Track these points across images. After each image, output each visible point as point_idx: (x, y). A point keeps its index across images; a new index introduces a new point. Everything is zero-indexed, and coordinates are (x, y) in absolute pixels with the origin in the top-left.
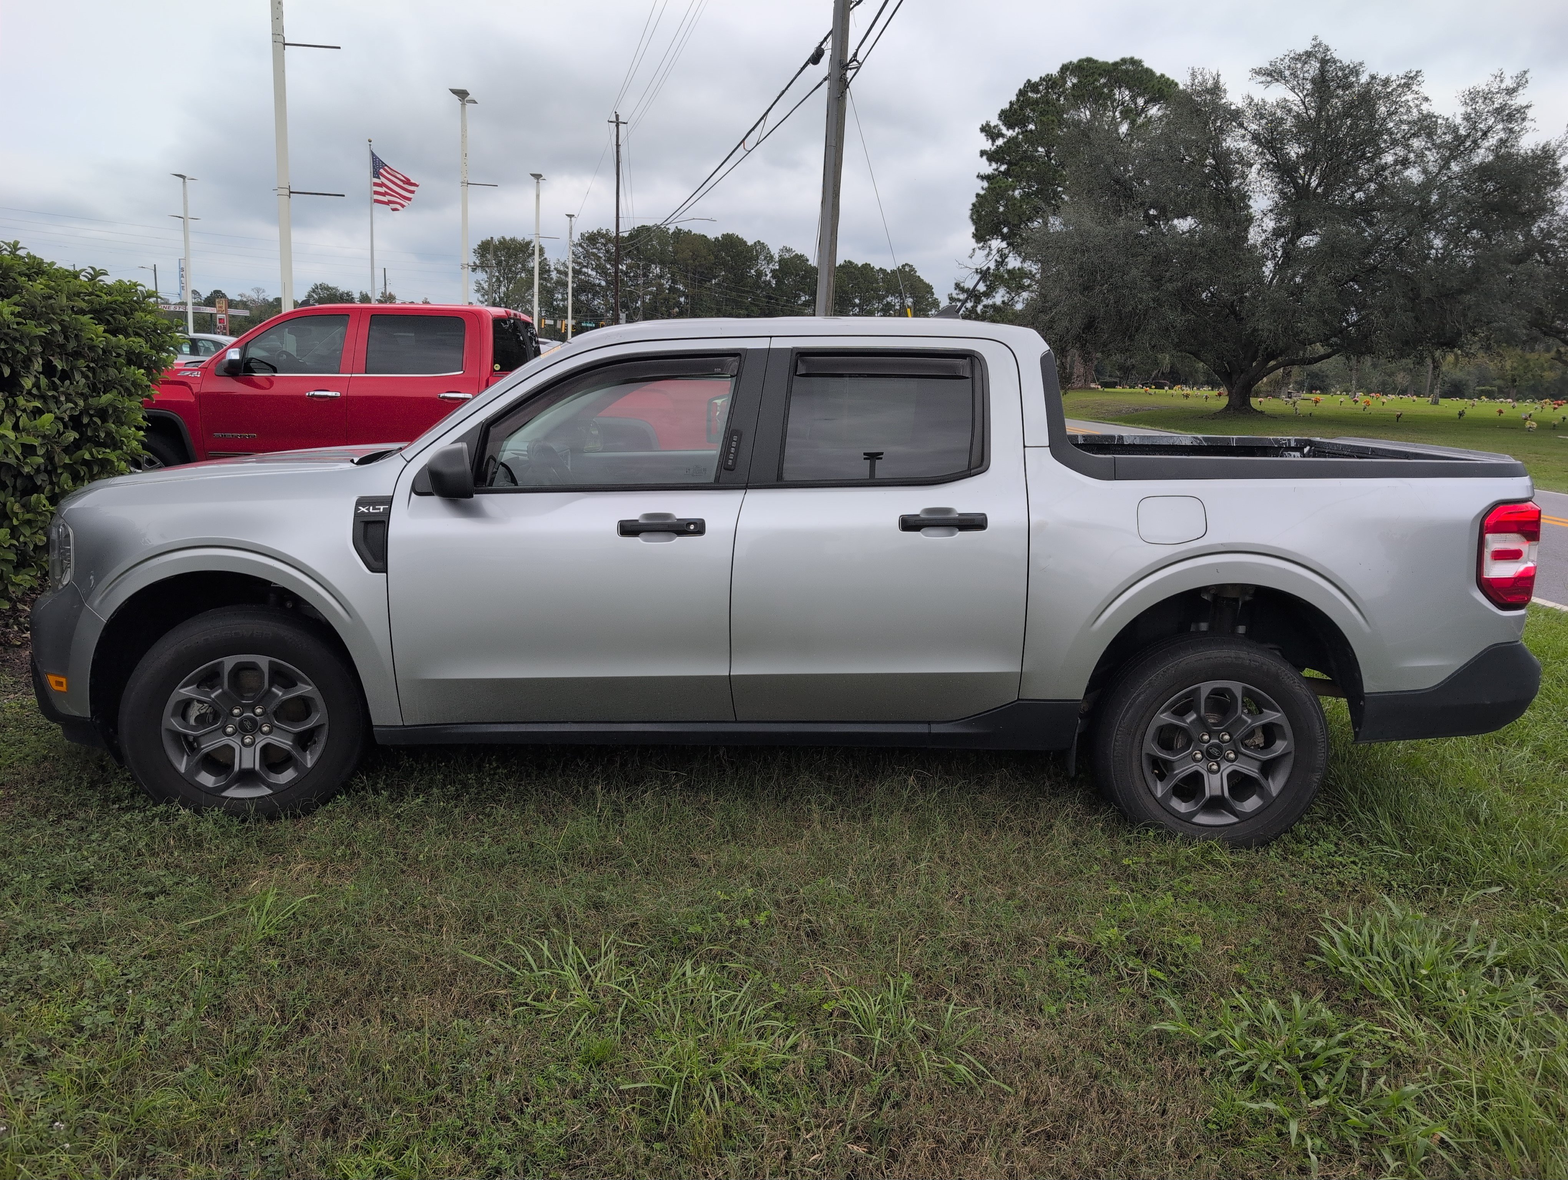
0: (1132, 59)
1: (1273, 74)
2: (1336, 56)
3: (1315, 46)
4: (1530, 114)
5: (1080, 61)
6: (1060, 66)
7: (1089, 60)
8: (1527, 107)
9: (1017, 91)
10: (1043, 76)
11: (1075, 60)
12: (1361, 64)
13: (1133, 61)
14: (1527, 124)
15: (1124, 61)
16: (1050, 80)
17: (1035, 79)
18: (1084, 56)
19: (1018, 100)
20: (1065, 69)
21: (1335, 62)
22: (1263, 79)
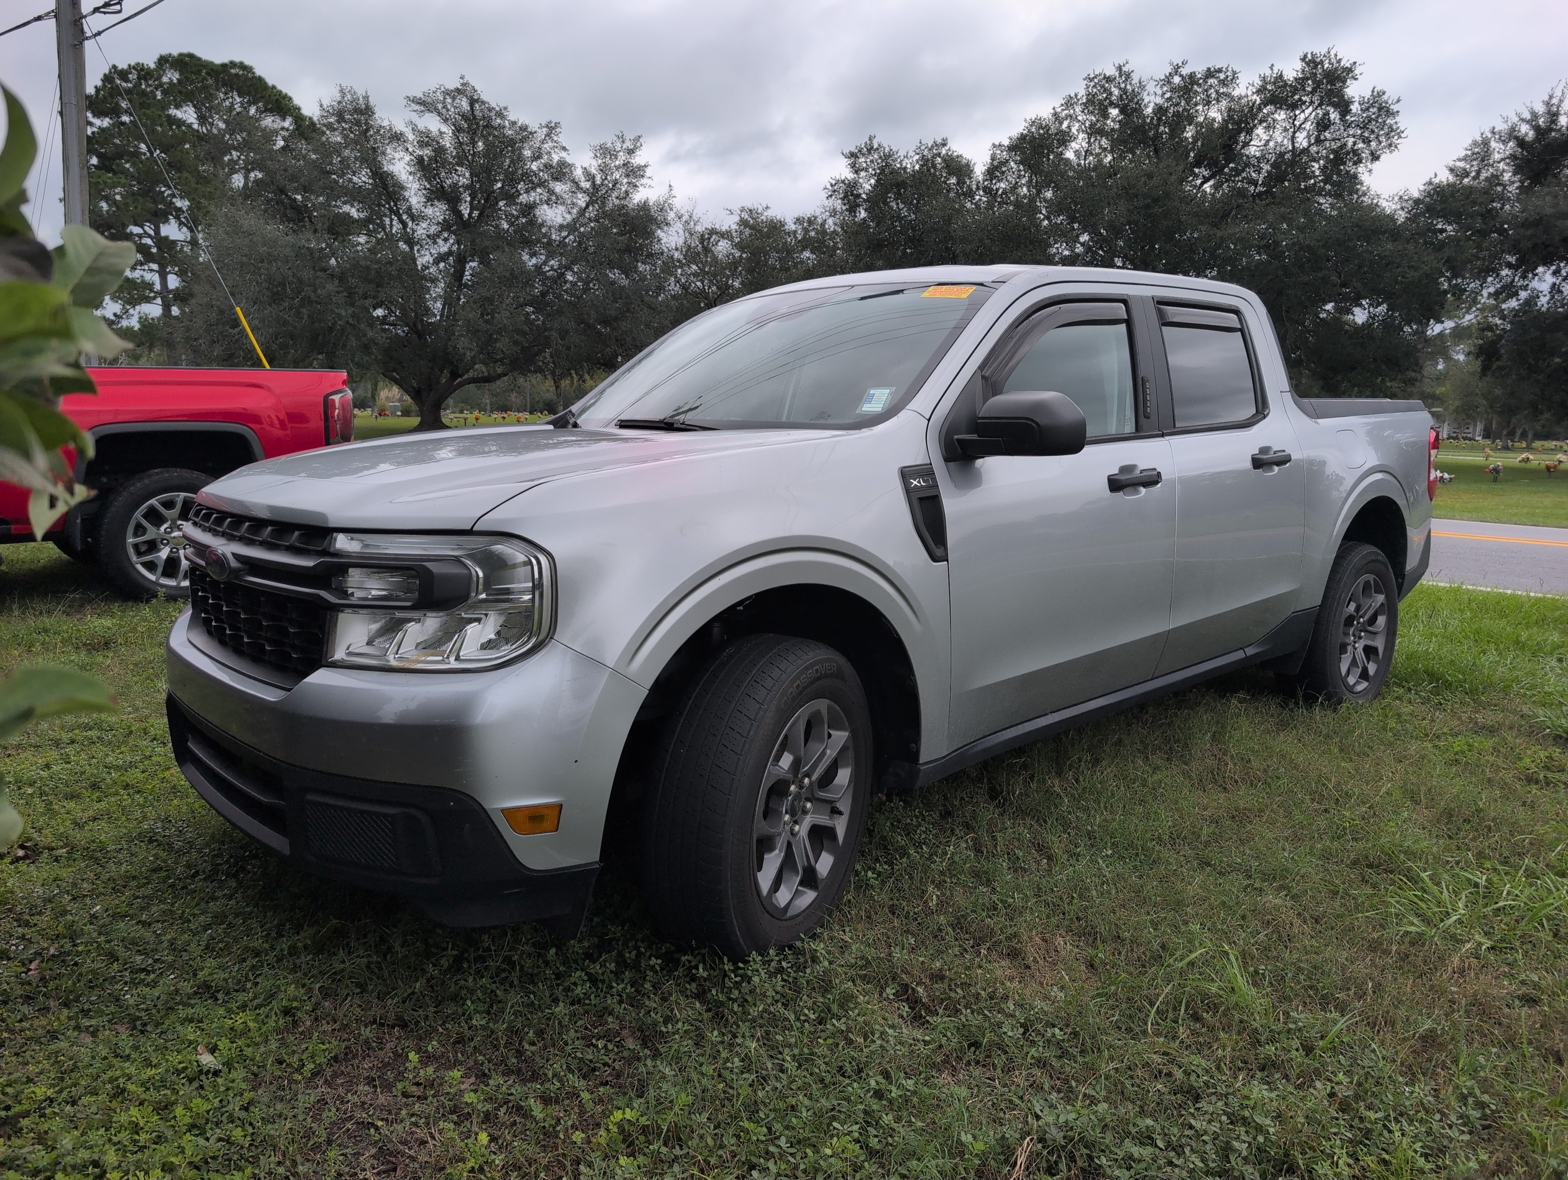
0: (241, 63)
1: (425, 104)
2: (484, 97)
3: (462, 85)
4: (649, 172)
5: (181, 55)
6: (158, 56)
7: (191, 56)
8: (646, 166)
9: (101, 76)
10: (133, 64)
11: (175, 53)
12: (505, 108)
13: (242, 66)
14: (644, 181)
15: (233, 64)
16: (142, 70)
17: (122, 65)
18: (185, 50)
19: (104, 86)
20: (163, 61)
21: (483, 103)
22: (417, 107)
